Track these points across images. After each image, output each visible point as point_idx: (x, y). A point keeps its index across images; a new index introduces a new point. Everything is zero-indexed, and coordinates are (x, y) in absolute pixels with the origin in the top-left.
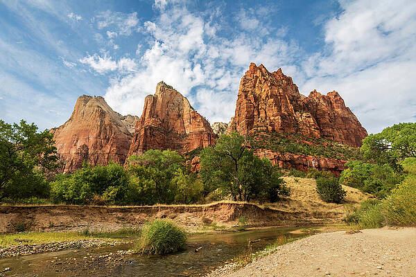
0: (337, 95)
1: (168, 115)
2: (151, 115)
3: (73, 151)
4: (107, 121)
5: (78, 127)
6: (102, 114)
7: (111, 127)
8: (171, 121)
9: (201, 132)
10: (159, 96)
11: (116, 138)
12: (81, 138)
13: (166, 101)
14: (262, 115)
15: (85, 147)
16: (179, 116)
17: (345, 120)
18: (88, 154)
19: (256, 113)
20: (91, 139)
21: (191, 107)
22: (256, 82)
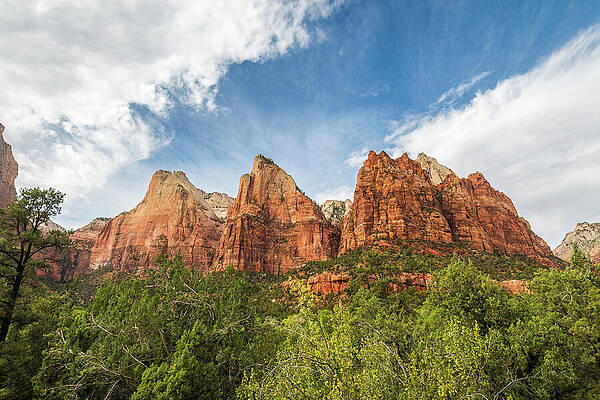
0: (480, 177)
1: (268, 198)
2: (248, 200)
3: (148, 243)
4: (190, 203)
5: (154, 212)
6: (184, 194)
7: (195, 211)
8: (272, 207)
9: (311, 222)
10: (257, 175)
11: (201, 226)
12: (158, 225)
13: (266, 181)
14: (383, 217)
15: (162, 237)
16: (283, 200)
17: (490, 209)
18: (166, 246)
19: (375, 216)
20: (171, 227)
21: (297, 188)
22: (375, 175)
